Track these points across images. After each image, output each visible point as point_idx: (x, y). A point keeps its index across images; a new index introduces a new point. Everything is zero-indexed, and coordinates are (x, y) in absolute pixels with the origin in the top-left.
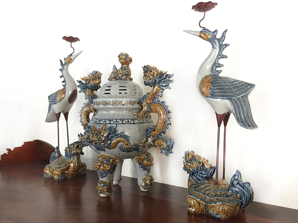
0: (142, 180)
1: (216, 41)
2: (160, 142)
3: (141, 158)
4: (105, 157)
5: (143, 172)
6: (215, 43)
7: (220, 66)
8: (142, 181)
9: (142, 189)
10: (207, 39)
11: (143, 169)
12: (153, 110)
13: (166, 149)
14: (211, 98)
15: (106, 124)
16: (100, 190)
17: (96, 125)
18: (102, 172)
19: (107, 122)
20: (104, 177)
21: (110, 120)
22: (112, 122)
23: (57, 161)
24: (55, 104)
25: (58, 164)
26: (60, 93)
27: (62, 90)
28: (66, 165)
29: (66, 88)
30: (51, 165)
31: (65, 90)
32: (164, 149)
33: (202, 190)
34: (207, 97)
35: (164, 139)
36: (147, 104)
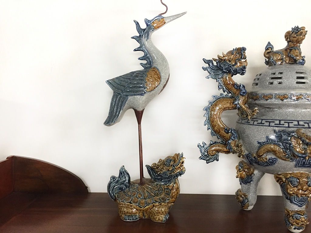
4: (306, 176)
16: (301, 225)
17: (303, 131)
18: (304, 198)
20: (304, 205)
23: (145, 191)
24: (142, 95)
25: (154, 195)
26: (151, 77)
27: (154, 72)
28: (168, 194)
29: (160, 70)
30: (136, 198)
31: (159, 73)
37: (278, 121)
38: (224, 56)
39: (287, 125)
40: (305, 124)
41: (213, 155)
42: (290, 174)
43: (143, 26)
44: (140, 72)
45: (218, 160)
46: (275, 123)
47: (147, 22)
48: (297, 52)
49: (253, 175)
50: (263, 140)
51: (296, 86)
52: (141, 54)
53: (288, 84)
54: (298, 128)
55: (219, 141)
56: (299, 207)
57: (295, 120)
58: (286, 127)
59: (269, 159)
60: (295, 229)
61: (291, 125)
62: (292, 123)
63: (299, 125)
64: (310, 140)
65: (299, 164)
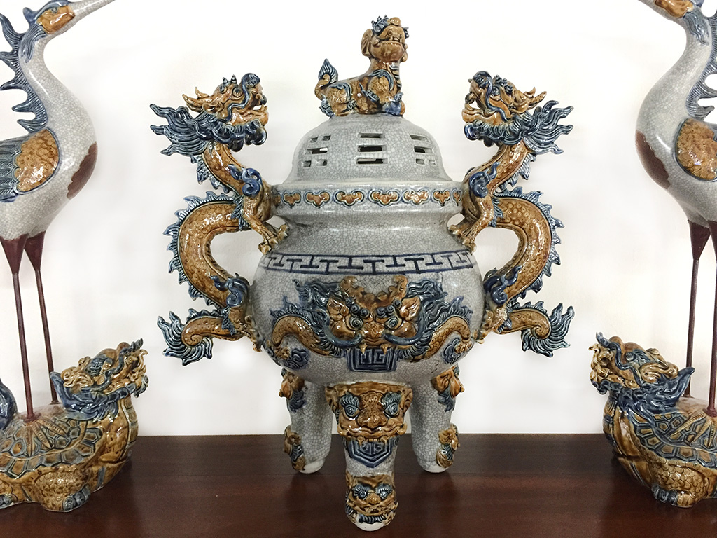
0: (440, 441)
1: (706, 21)
2: (530, 317)
3: (448, 375)
4: (383, 390)
5: (444, 414)
6: (706, 28)
7: (709, 94)
8: (439, 444)
9: (436, 468)
10: (680, 13)
11: (445, 407)
12: (508, 221)
13: (549, 337)
15: (404, 273)
16: (372, 512)
17: (358, 280)
18: (377, 445)
19: (404, 265)
20: (381, 462)
21: (412, 257)
22: (422, 265)
23: (33, 436)
24: (6, 199)
25: (49, 446)
26: (31, 153)
27: (41, 141)
28: (90, 443)
29: (58, 135)
30: (8, 455)
31: (56, 143)
32: (540, 337)
33: (691, 437)
34: (706, 179)
35: (538, 309)
36: (494, 200)
37: (309, 258)
38: (199, 98)
39: (323, 267)
40: (365, 265)
41: (196, 345)
42: (349, 387)
45: (210, 357)
46: (302, 263)
48: (381, 82)
49: (303, 389)
50: (277, 307)
51: (354, 171)
53: (338, 165)
54: (347, 275)
55: (212, 308)
56: (368, 469)
57: (342, 253)
58: (322, 273)
59: (293, 353)
60: (361, 521)
61: (333, 267)
62: (337, 261)
63: (350, 266)
64: (368, 303)
65: (354, 363)
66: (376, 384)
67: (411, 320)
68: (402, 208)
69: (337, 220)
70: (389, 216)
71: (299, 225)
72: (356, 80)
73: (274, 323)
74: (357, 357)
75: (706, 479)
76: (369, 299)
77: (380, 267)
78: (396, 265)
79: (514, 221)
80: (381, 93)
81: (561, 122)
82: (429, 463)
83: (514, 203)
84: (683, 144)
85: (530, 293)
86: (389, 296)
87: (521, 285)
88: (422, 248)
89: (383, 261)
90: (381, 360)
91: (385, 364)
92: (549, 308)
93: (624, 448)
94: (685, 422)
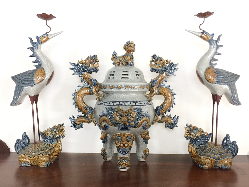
1: (214, 41)
2: (167, 119)
3: (145, 134)
4: (127, 135)
5: (145, 145)
6: (214, 44)
8: (143, 153)
9: (142, 160)
10: (207, 39)
11: (145, 143)
12: (161, 93)
13: (172, 124)
14: (215, 84)
15: (132, 106)
16: (124, 166)
17: (121, 107)
18: (125, 149)
19: (132, 104)
20: (126, 153)
21: (135, 102)
22: (137, 104)
23: (36, 147)
24: (32, 86)
25: (40, 150)
26: (38, 74)
27: (41, 71)
28: (51, 150)
29: (45, 69)
30: (29, 152)
31: (44, 71)
32: (170, 124)
33: (209, 151)
34: (213, 83)
35: (170, 117)
36: (157, 87)
37: (109, 102)
38: (82, 61)
39: (112, 104)
40: (123, 104)
41: (79, 124)
42: (118, 134)
43: (35, 40)
44: (33, 71)
45: (83, 128)
46: (107, 103)
47: (37, 38)
48: (128, 57)
49: (107, 137)
50: (101, 114)
51: (121, 80)
52: (34, 59)
53: (117, 79)
54: (118, 106)
55: (83, 115)
56: (123, 155)
57: (117, 101)
58: (112, 106)
59: (105, 126)
60: (121, 168)
62: (116, 103)
63: (119, 104)
64: (123, 113)
65: (120, 128)
66: (125, 134)
67: (134, 117)
68: (132, 90)
69: (116, 92)
70: (129, 92)
71: (107, 93)
72: (122, 56)
73: (100, 118)
74: (120, 127)
75: (212, 162)
76: (124, 112)
77: (126, 104)
78: (130, 104)
79: (163, 93)
80: (128, 60)
81: (175, 68)
82: (140, 158)
83: (163, 88)
84: (207, 74)
85: (167, 112)
86: (128, 111)
87: (165, 110)
88: (137, 100)
89: (127, 103)
90: (126, 127)
91: (127, 128)
92: (172, 116)
93: (193, 154)
94: (208, 147)
